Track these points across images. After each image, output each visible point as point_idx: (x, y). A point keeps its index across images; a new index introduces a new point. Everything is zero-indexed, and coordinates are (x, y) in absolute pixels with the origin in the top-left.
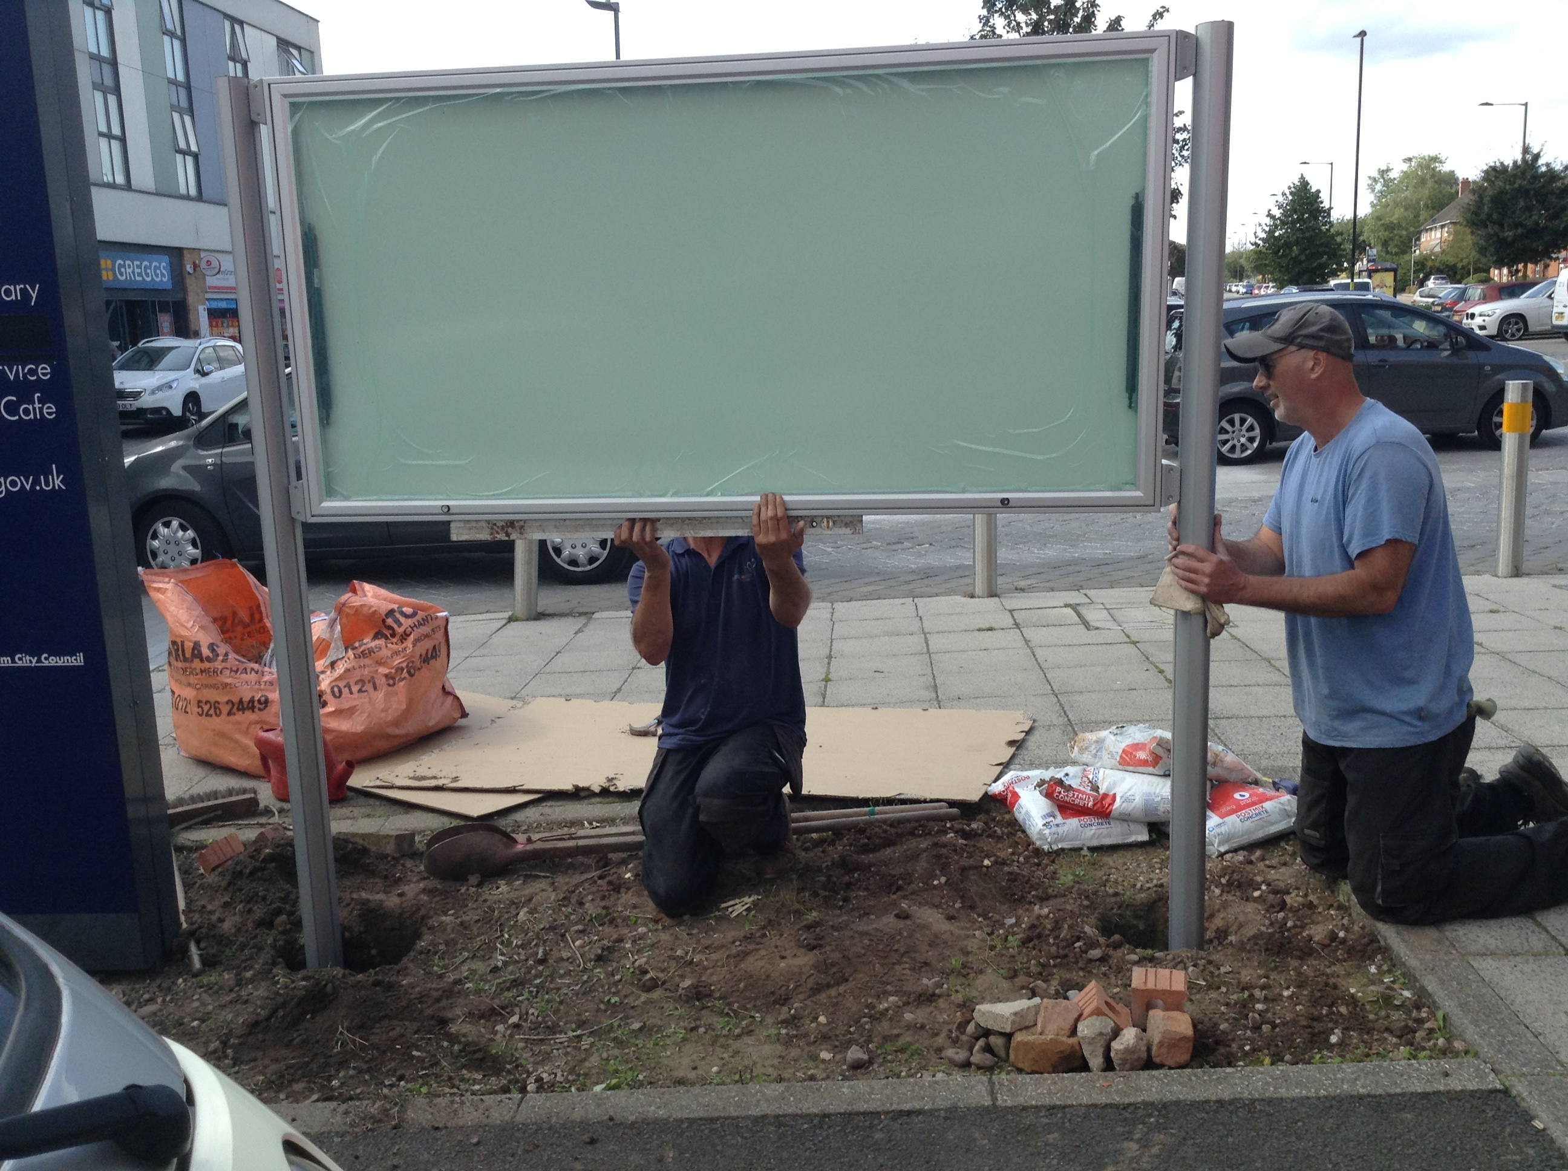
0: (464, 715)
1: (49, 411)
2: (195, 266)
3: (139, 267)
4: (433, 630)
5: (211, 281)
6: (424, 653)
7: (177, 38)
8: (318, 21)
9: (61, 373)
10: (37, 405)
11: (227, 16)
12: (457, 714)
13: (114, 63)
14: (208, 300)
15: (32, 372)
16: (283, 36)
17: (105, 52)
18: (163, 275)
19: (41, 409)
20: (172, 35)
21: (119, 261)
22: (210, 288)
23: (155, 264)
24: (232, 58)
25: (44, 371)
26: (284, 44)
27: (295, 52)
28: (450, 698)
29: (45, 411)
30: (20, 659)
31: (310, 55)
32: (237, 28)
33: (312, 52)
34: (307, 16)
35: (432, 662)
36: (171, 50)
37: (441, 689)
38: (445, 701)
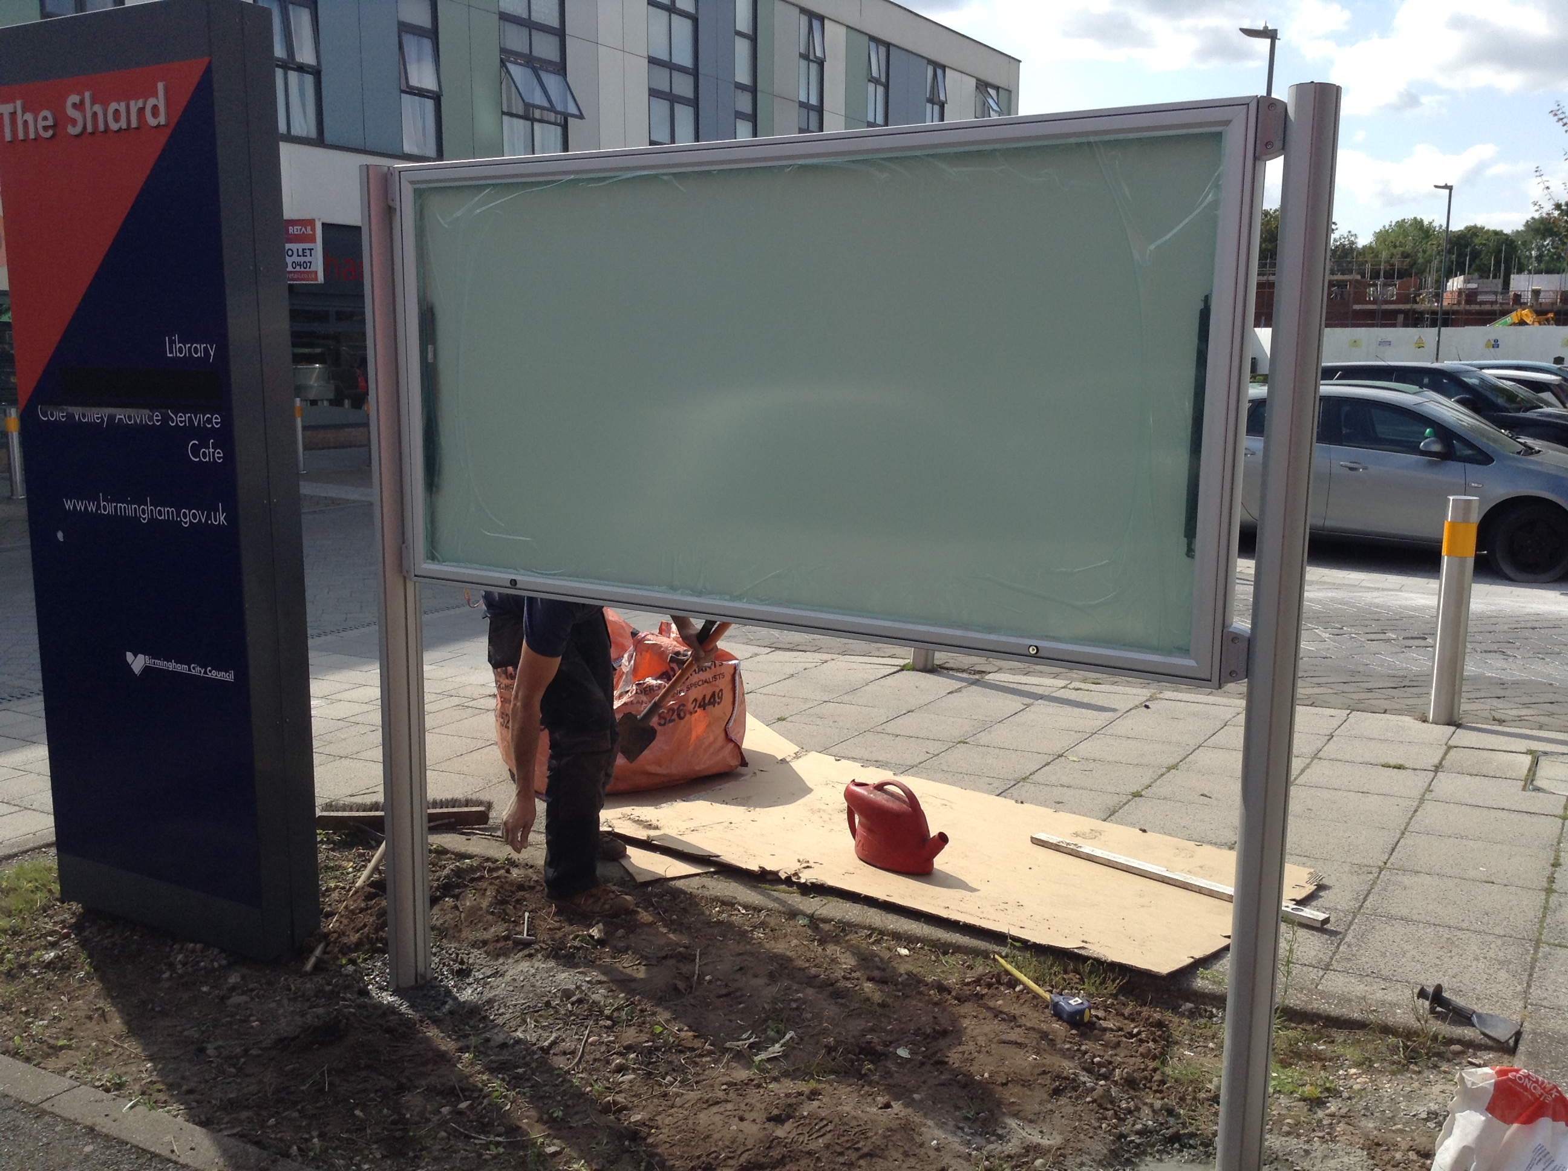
0: (744, 763)
1: (219, 454)
4: (715, 677)
6: (700, 698)
7: (881, 84)
8: (1020, 61)
9: (227, 423)
10: (211, 450)
11: (930, 62)
12: (734, 762)
13: (820, 110)
15: (209, 421)
16: (983, 77)
17: (814, 101)
19: (213, 453)
20: (876, 81)
24: (931, 101)
25: (216, 419)
26: (983, 86)
27: (992, 92)
28: (731, 746)
29: (216, 455)
30: (194, 668)
31: (1008, 94)
32: (939, 72)
33: (1010, 92)
34: (1010, 57)
35: (709, 708)
36: (874, 95)
37: (723, 735)
38: (722, 747)
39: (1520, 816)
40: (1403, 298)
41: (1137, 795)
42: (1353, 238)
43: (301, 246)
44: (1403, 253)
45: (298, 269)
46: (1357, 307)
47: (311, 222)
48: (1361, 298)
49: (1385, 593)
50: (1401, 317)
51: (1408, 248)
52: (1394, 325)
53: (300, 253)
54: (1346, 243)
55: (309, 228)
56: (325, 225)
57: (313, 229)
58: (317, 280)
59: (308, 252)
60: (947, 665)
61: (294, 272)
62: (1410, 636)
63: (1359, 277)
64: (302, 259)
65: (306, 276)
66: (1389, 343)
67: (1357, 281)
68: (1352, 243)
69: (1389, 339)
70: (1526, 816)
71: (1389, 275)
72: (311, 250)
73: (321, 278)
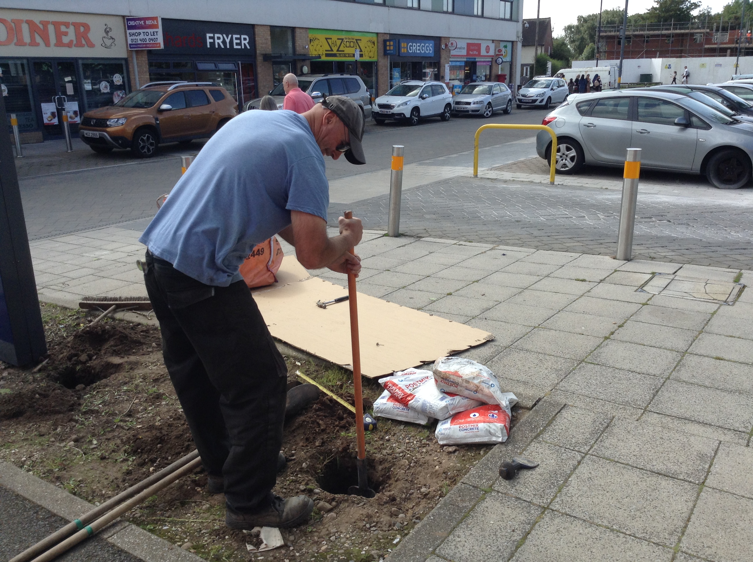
0: (276, 281)
2: (446, 45)
3: (419, 46)
5: (453, 53)
12: (271, 281)
14: (451, 61)
18: (430, 50)
21: (411, 44)
22: (452, 56)
23: (427, 45)
28: (269, 273)
35: (257, 256)
37: (266, 268)
38: (265, 274)
39: (623, 303)
40: (731, 41)
41: (450, 294)
42: (709, 10)
43: (152, 30)
44: (735, 17)
45: (151, 42)
46: (707, 46)
47: (156, 18)
48: (708, 41)
49: (649, 195)
50: (729, 51)
51: (739, 14)
52: (725, 56)
53: (152, 34)
54: (706, 12)
55: (155, 21)
56: (163, 19)
57: (157, 22)
58: (160, 47)
59: (156, 33)
60: (406, 234)
61: (150, 44)
62: (647, 216)
63: (708, 30)
64: (153, 37)
65: (155, 45)
66: (720, 65)
67: (707, 33)
68: (709, 12)
69: (720, 63)
70: (626, 304)
71: (724, 29)
72: (157, 32)
73: (162, 46)
